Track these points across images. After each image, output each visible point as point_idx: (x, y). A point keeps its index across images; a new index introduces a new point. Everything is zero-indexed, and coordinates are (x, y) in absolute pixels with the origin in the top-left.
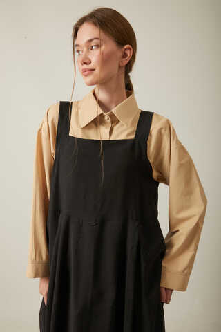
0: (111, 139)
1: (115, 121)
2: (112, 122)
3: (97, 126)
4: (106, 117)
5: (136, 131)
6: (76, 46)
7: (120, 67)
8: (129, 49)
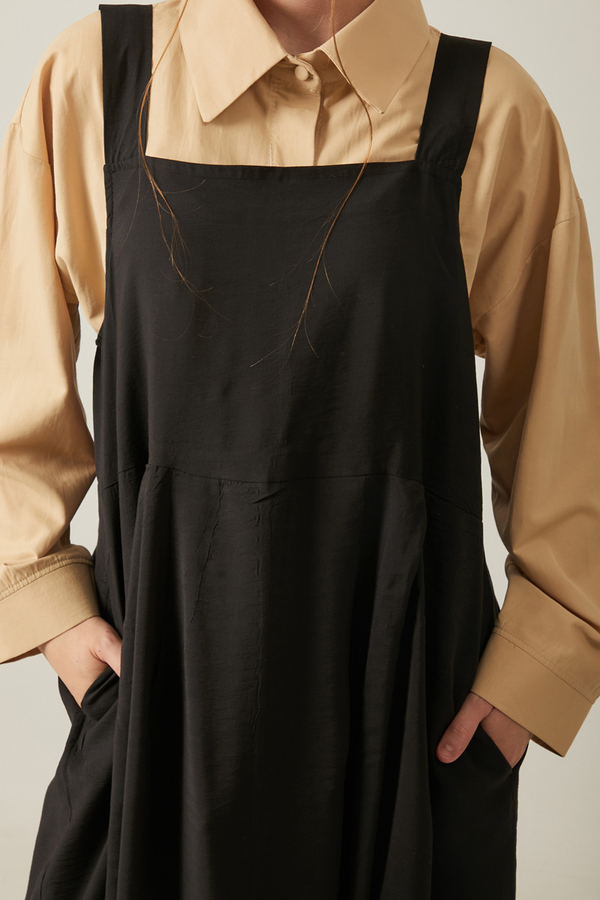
0: (322, 162)
1: (335, 86)
2: (326, 92)
3: (264, 109)
4: (302, 73)
5: (425, 128)
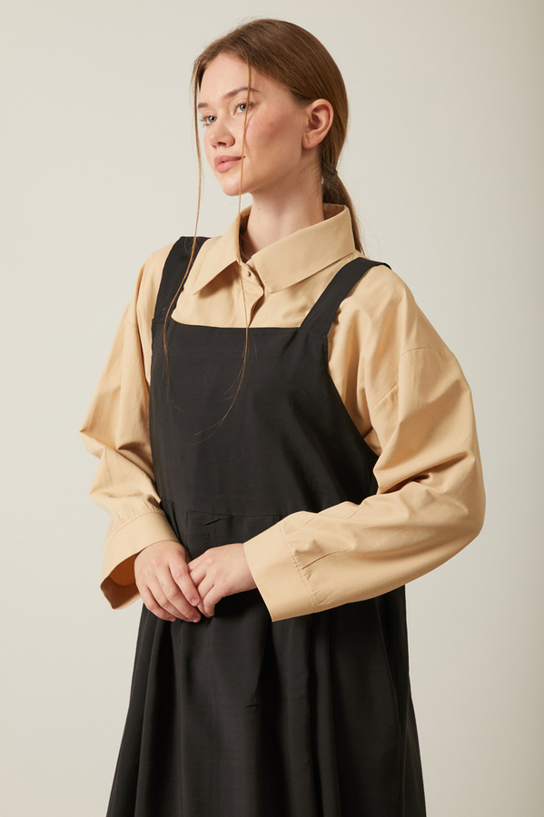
0: (253, 326)
6: (202, 105)
7: (304, 150)
8: (325, 107)
